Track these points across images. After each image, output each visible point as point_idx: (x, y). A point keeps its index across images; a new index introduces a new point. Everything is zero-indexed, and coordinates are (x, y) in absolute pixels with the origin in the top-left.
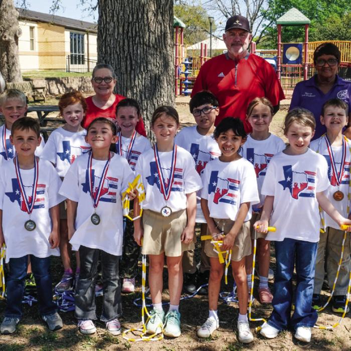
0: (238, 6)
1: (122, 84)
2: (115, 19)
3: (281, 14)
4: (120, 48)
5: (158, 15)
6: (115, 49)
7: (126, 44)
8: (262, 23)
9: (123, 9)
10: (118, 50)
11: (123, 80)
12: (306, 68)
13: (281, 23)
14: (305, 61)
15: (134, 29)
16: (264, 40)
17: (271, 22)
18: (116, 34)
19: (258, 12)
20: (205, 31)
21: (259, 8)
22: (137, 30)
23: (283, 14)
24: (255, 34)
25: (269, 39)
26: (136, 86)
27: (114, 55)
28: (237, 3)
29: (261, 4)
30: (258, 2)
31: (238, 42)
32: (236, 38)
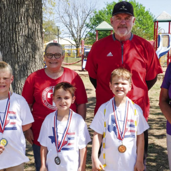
0: (73, 21)
1: (12, 60)
2: (7, 20)
3: (97, 25)
4: (10, 39)
5: (33, 18)
6: (7, 39)
7: (14, 36)
8: (86, 30)
9: (12, 14)
10: (9, 40)
11: (12, 58)
13: (98, 30)
15: (19, 26)
16: (87, 40)
17: (91, 30)
18: (8, 29)
19: (84, 24)
20: (55, 34)
21: (84, 21)
22: (21, 27)
23: (98, 25)
24: (82, 36)
25: (90, 39)
26: (21, 61)
27: (7, 42)
28: (72, 19)
29: (86, 20)
30: (84, 18)
31: (124, 26)
32: (122, 22)
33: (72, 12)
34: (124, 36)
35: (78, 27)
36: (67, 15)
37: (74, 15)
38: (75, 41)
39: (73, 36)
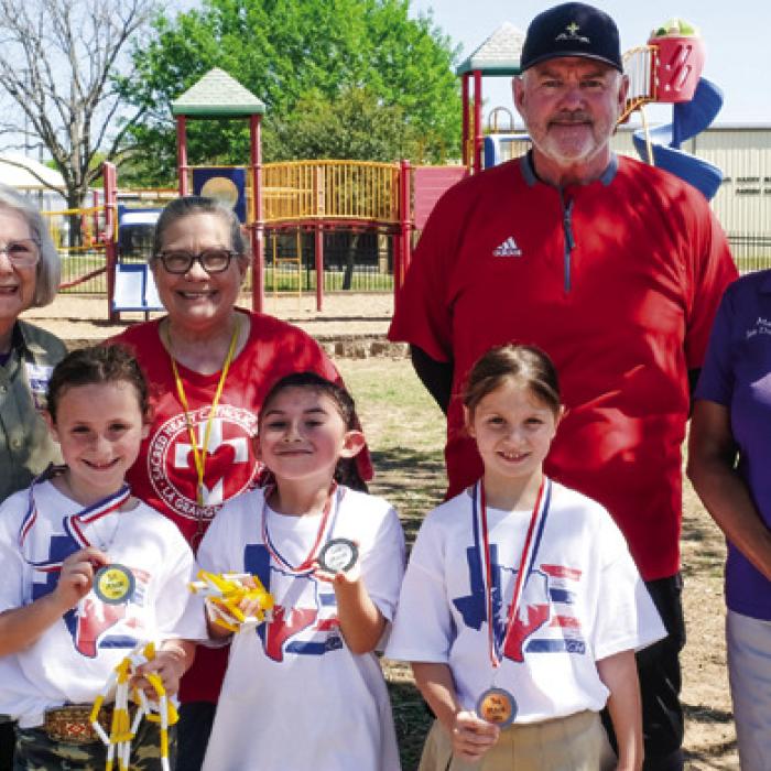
0: (47, 64)
3: (170, 89)
12: (260, 236)
14: (257, 217)
16: (125, 161)
17: (144, 110)
21: (106, 70)
24: (99, 145)
25: (137, 159)
28: (42, 55)
29: (112, 60)
30: (102, 53)
31: (576, 114)
32: (569, 98)
33: (38, 19)
34: (580, 163)
35: (73, 98)
36: (13, 35)
37: (54, 35)
38: (60, 166)
39: (49, 140)
